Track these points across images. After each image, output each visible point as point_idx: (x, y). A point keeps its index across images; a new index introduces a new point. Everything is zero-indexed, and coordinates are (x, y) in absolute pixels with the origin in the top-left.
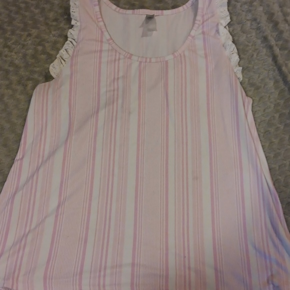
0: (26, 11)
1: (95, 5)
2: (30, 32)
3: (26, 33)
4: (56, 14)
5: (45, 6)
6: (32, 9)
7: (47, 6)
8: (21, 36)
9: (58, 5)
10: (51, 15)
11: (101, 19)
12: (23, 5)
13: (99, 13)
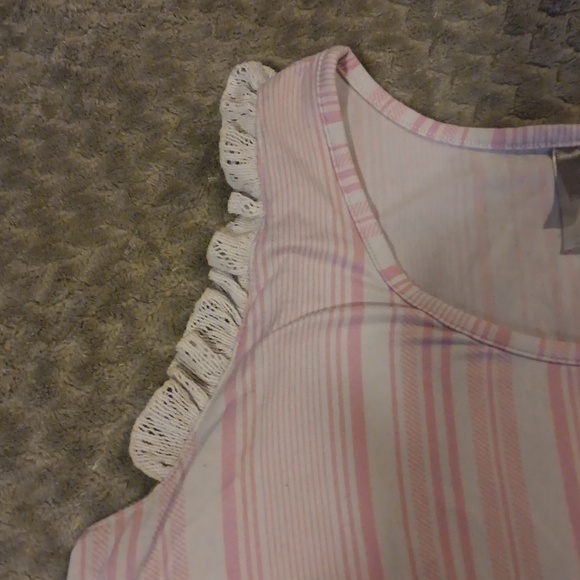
0: (47, 169)
1: (326, 119)
2: (68, 262)
3: (52, 268)
4: (171, 172)
5: (126, 138)
6: (74, 155)
7: (134, 140)
8: (30, 282)
9: (177, 129)
10: (153, 177)
11: (354, 179)
12: (32, 145)
13: (345, 150)
